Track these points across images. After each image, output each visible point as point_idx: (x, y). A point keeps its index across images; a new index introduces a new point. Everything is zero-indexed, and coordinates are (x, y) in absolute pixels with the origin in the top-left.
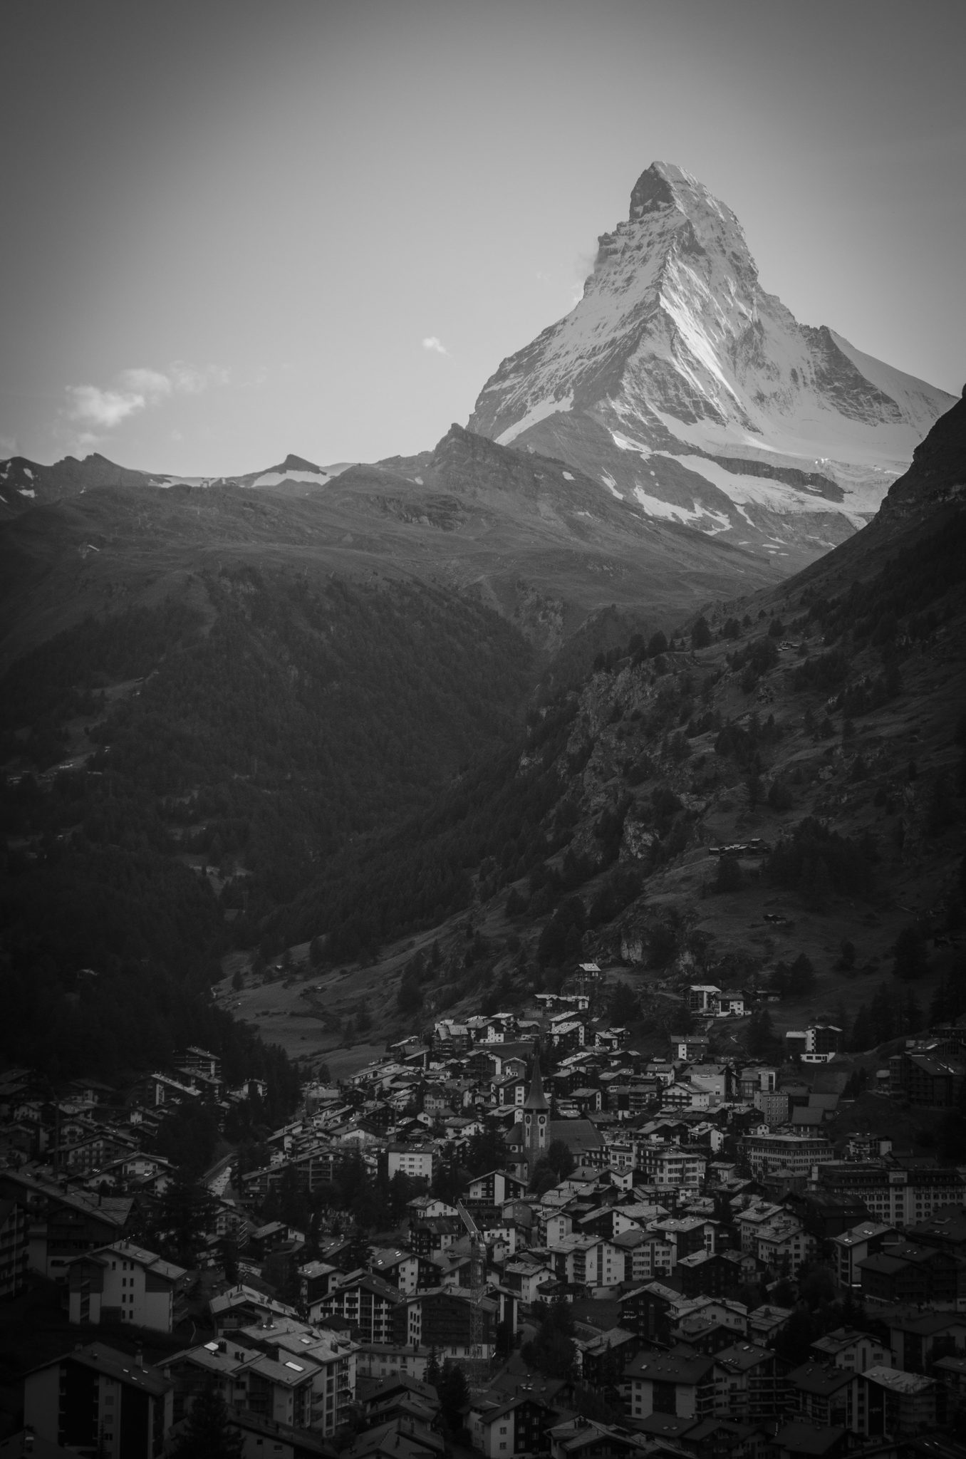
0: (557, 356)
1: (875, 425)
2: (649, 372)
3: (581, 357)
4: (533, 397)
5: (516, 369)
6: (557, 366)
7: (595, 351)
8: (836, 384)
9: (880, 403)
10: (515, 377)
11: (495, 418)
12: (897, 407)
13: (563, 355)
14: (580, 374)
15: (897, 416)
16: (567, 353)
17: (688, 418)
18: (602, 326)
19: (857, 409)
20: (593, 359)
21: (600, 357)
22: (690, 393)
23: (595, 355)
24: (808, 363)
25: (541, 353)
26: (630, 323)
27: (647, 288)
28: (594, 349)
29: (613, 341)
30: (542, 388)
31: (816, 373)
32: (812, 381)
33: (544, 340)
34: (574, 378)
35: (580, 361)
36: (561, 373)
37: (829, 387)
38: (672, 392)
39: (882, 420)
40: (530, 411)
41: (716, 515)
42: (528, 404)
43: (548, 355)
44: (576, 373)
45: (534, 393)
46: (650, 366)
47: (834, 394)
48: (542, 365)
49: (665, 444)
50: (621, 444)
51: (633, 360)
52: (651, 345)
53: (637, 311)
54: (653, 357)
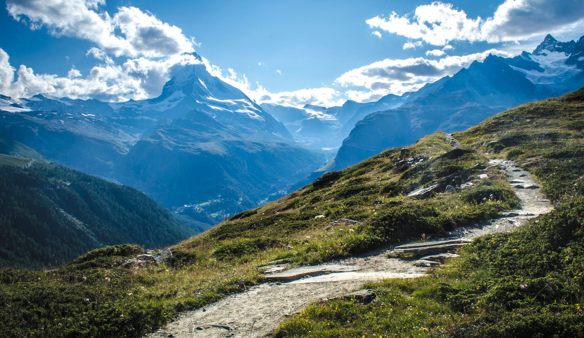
0: (177, 83)
1: (225, 93)
2: (196, 88)
3: (182, 83)
7: (184, 82)
11: (168, 93)
16: (179, 82)
17: (203, 95)
18: (184, 78)
19: (222, 91)
20: (184, 84)
21: (186, 83)
24: (214, 83)
25: (173, 82)
29: (187, 81)
30: (175, 89)
32: (215, 86)
34: (181, 87)
36: (179, 86)
38: (200, 91)
39: (227, 92)
40: (174, 93)
42: (174, 91)
43: (175, 82)
47: (218, 88)
48: (174, 84)
49: (200, 100)
50: (198, 102)
51: (193, 85)
52: (195, 83)
53: (191, 76)
54: (196, 85)
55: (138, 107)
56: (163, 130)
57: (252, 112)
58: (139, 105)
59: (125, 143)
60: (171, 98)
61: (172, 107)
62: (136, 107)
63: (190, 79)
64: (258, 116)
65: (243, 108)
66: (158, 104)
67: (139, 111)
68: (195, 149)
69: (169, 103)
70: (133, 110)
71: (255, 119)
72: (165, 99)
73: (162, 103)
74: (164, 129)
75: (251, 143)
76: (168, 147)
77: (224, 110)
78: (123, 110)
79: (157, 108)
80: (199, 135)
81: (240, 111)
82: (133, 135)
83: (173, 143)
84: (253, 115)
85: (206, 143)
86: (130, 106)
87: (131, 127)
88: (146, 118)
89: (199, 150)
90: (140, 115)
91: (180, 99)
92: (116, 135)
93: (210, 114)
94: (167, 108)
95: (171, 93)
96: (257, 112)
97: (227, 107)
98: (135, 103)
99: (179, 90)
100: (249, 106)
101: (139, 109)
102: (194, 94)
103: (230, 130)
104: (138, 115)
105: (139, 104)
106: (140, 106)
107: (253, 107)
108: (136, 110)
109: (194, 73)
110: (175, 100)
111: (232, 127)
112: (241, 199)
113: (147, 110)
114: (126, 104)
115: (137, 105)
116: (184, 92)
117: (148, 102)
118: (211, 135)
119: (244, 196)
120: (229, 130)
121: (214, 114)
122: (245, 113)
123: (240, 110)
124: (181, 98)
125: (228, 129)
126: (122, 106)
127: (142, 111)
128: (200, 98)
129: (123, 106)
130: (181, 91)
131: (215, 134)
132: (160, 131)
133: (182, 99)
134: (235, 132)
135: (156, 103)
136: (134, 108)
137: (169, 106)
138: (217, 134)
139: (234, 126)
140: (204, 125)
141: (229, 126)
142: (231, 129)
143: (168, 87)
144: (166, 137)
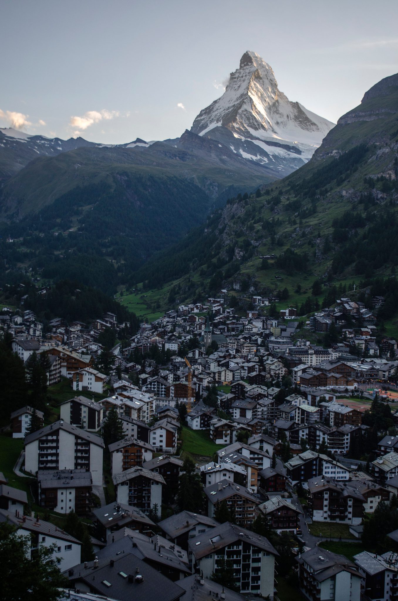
0: (217, 109)
1: (311, 132)
2: (245, 115)
3: (224, 110)
4: (210, 122)
5: (205, 113)
6: (217, 113)
7: (229, 108)
8: (300, 119)
9: (313, 125)
10: (205, 115)
12: (318, 127)
14: (224, 115)
16: (220, 108)
17: (256, 129)
18: (231, 100)
19: (306, 127)
20: (228, 111)
21: (230, 110)
22: (257, 121)
24: (292, 113)
25: (213, 108)
26: (239, 100)
27: (245, 89)
29: (234, 105)
30: (213, 119)
31: (294, 116)
32: (293, 118)
33: (213, 105)
34: (222, 116)
36: (219, 115)
37: (298, 120)
38: (251, 121)
39: (313, 131)
40: (209, 126)
41: (264, 158)
42: (209, 124)
43: (215, 109)
45: (210, 120)
46: (245, 113)
47: (299, 122)
48: (213, 112)
50: (236, 136)
51: (240, 111)
52: (246, 106)
53: (241, 96)
54: (246, 110)
102: (236, 126)
109: (248, 91)
128: (248, 132)
130: (220, 123)
143: (202, 118)
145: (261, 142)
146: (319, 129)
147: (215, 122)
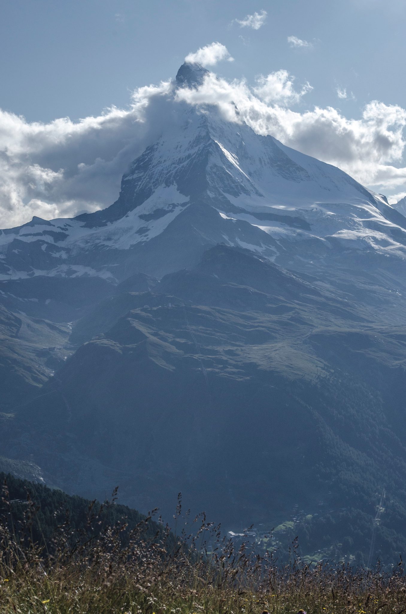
0: (160, 162)
1: (299, 183)
2: (215, 173)
3: (174, 164)
4: (154, 184)
5: (138, 168)
6: (162, 168)
7: (180, 161)
8: (278, 163)
9: (299, 172)
10: (138, 173)
11: (135, 194)
12: (307, 173)
13: (163, 162)
14: (176, 173)
15: (308, 177)
16: (165, 161)
17: (236, 194)
18: (179, 147)
19: (290, 175)
20: (182, 165)
21: (185, 164)
22: (234, 182)
23: (181, 163)
24: (265, 153)
25: (150, 160)
26: (196, 146)
27: (198, 127)
28: (180, 159)
29: (189, 156)
30: (157, 180)
31: (269, 159)
32: (268, 163)
33: (149, 153)
34: (174, 174)
35: (174, 166)
36: (165, 172)
37: (275, 165)
38: (226, 182)
39: (302, 180)
40: (154, 192)
41: (270, 247)
42: (152, 188)
43: (155, 162)
44: (174, 172)
45: (154, 182)
46: (214, 170)
47: (278, 168)
48: (153, 167)
49: (230, 209)
50: (223, 216)
51: (208, 168)
52: (213, 160)
53: (198, 140)
54: (215, 166)
55: (56, 240)
56: (144, 314)
57: (379, 235)
58: (59, 233)
59: (41, 353)
60: (146, 207)
61: (152, 234)
62: (49, 239)
63: (196, 149)
64: (398, 245)
65: (352, 226)
66: (111, 227)
67: (59, 249)
68: (236, 366)
69: (143, 224)
70: (44, 247)
71: (391, 255)
72: (129, 213)
73: (121, 223)
74: (145, 310)
75: (391, 336)
76: (161, 363)
77: (300, 235)
78: (16, 251)
79: (109, 239)
80: (241, 321)
81: (346, 234)
82: (57, 325)
83: (174, 349)
84: (384, 243)
85: (264, 346)
86: (35, 239)
87: (48, 302)
88: (81, 271)
89: (251, 368)
90: (64, 262)
91: (172, 211)
92: (15, 330)
93: (260, 249)
94: (139, 239)
95: (145, 194)
96: (395, 234)
97: (305, 226)
98: (49, 228)
99: (168, 183)
100: (371, 216)
101: (61, 244)
102: (211, 195)
103: (326, 298)
104: (60, 261)
105: (59, 230)
106: (60, 236)
107: (381, 219)
108: (51, 247)
109: (208, 133)
110: (158, 214)
111: (328, 286)
112: (382, 509)
113: (82, 245)
114: (22, 232)
115: (51, 233)
116: (182, 190)
117: (83, 224)
118: (275, 318)
119: (388, 499)
120: (323, 300)
121: (273, 249)
122: (360, 240)
123: (345, 231)
124: (174, 206)
125: (319, 295)
126: (11, 238)
127: (68, 250)
128: (228, 202)
129: (15, 240)
130: (174, 187)
131: (286, 317)
132: (137, 317)
133: (178, 211)
134: (341, 303)
135: (105, 225)
136: (44, 242)
137: (142, 231)
138: (291, 313)
139: (332, 283)
140: (252, 290)
141: (319, 283)
142: (327, 294)
143: (135, 176)
144: (155, 334)
145: (248, 215)
146: (309, 176)
147: (164, 185)
